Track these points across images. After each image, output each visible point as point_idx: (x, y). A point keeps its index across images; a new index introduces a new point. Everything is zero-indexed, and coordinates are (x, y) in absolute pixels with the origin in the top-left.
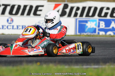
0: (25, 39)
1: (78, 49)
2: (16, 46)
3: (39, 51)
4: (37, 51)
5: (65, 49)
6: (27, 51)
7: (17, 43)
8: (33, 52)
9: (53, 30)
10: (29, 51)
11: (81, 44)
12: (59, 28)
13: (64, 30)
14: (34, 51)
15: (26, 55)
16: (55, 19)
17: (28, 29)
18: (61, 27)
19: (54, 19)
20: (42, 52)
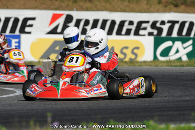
0: (73, 73)
1: (142, 87)
2: (64, 83)
3: (101, 91)
4: (98, 91)
5: (129, 88)
6: (83, 91)
7: (64, 80)
8: (93, 93)
9: (98, 58)
10: (86, 91)
11: (143, 79)
12: (107, 54)
13: (115, 58)
14: (95, 91)
15: (82, 98)
16: (101, 42)
17: (73, 58)
18: (109, 53)
19: (99, 43)
20: (106, 93)
